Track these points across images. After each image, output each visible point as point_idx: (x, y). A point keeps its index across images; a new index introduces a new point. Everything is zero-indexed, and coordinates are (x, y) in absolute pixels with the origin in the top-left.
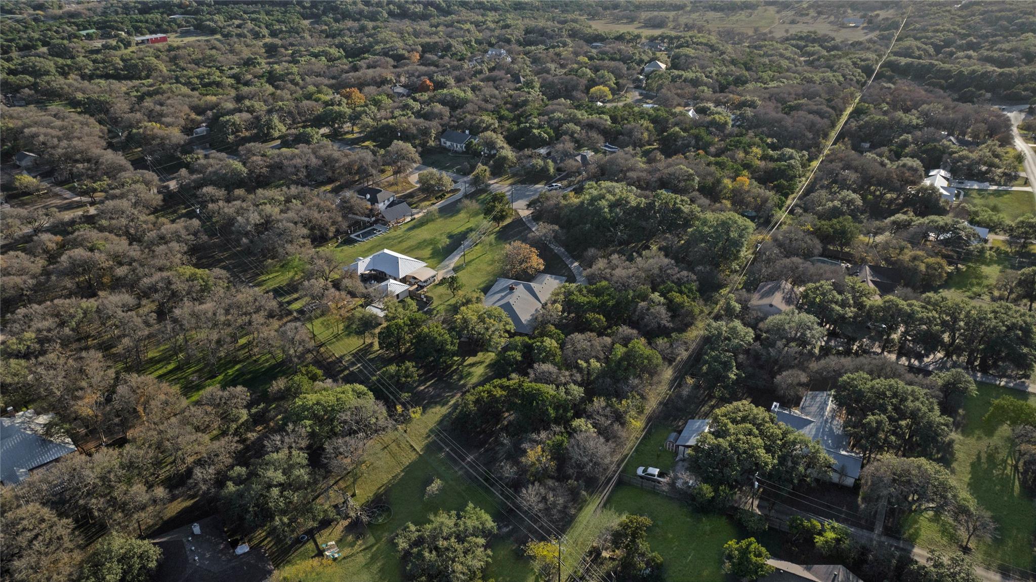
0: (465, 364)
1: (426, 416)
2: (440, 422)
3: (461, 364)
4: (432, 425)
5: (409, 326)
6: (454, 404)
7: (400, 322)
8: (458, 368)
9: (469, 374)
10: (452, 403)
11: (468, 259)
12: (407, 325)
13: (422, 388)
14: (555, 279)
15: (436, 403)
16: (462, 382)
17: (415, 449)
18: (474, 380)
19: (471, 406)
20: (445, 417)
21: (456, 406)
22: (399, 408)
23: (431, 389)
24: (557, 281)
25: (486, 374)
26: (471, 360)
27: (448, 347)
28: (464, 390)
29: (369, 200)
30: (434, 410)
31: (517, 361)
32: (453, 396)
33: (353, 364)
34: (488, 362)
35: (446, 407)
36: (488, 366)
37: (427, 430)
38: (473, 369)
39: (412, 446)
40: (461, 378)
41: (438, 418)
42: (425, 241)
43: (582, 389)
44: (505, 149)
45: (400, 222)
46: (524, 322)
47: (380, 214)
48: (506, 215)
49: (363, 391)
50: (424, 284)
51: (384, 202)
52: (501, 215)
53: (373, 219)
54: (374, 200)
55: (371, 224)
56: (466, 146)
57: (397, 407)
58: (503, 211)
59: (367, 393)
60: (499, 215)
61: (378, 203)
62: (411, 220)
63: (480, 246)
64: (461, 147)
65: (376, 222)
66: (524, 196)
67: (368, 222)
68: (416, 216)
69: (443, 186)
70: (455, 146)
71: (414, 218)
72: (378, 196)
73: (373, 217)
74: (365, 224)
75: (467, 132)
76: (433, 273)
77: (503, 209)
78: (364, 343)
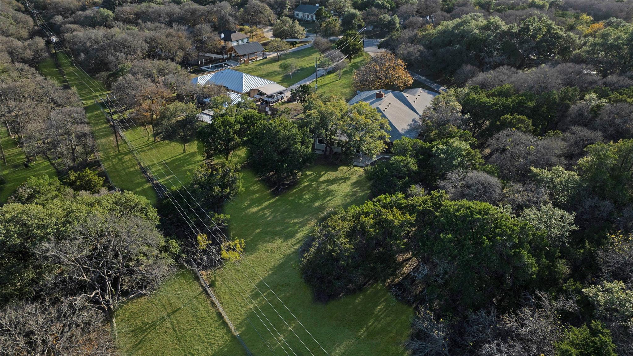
0: (322, 179)
1: (253, 257)
2: (280, 268)
3: (316, 179)
4: (262, 274)
5: (241, 124)
6: (307, 236)
7: (232, 119)
8: (310, 185)
9: (328, 193)
10: (300, 235)
11: (319, 84)
12: (239, 122)
13: (255, 210)
14: (429, 93)
15: (275, 235)
16: (317, 204)
17: (225, 324)
18: (337, 201)
19: (343, 243)
20: (288, 258)
21: (309, 241)
22: (202, 240)
23: (267, 212)
24: (431, 96)
25: (354, 194)
26: (330, 175)
27: (298, 146)
28: (321, 215)
29: (223, 39)
30: (269, 246)
31: (409, 170)
32: (303, 224)
33: (161, 176)
34: (354, 178)
35: (290, 242)
36: (355, 184)
37: (254, 284)
38: (332, 187)
39: (219, 315)
40: (316, 198)
41: (276, 259)
42: (275, 71)
43: (570, 217)
44: (353, 11)
45: (251, 60)
46: (400, 131)
47: (232, 48)
48: (359, 49)
49: (136, 205)
50: (270, 100)
51: (237, 41)
52: (353, 48)
53: (226, 56)
54: (228, 39)
55: (224, 60)
56: (316, 14)
57: (199, 238)
58: (355, 45)
59: (145, 208)
60: (351, 48)
61: (231, 41)
62: (263, 59)
63: (332, 75)
64: (312, 17)
65: (228, 59)
66: (371, 45)
67: (220, 59)
68: (268, 57)
69: (296, 32)
70: (306, 16)
71: (266, 58)
72: (232, 35)
73: (226, 54)
74: (217, 60)
75: (317, 5)
76: (281, 88)
77: (355, 43)
78: (184, 152)
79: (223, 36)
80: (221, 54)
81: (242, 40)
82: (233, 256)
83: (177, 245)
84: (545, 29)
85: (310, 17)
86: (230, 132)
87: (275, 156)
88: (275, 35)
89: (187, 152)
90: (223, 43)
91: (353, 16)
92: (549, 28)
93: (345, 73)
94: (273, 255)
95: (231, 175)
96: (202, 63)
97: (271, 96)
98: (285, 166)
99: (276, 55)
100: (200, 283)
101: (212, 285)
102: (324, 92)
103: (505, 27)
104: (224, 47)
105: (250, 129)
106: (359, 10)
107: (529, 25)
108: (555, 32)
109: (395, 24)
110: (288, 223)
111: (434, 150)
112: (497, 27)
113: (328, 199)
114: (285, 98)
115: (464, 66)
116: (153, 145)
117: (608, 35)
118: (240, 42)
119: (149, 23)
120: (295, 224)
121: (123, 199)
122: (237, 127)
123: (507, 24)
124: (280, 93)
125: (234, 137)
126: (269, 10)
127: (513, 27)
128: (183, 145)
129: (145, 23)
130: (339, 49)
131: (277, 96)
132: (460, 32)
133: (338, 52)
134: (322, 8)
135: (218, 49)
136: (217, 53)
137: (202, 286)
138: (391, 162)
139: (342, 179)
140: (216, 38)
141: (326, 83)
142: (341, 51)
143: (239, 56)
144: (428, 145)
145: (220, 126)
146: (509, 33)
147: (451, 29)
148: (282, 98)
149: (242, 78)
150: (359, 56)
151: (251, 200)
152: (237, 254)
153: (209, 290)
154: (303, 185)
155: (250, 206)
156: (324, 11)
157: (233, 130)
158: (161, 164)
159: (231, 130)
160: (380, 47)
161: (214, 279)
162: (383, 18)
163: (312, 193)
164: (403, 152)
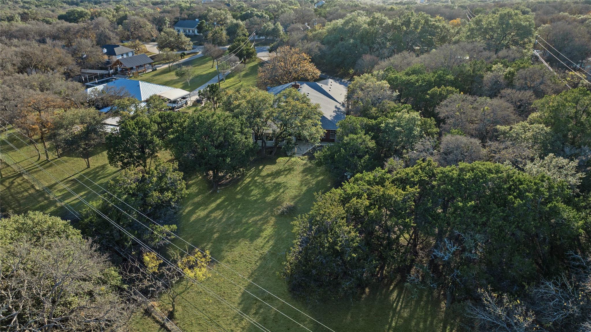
7: (146, 120)
8: (254, 181)
9: (278, 185)
12: (156, 122)
14: (339, 83)
22: (151, 260)
24: (341, 85)
25: (308, 182)
28: (277, 211)
29: (106, 54)
32: (264, 222)
36: (304, 173)
38: (280, 180)
40: (266, 193)
44: (235, 21)
45: (140, 73)
46: (329, 118)
47: (118, 62)
48: (252, 53)
49: (49, 228)
50: (174, 105)
51: (122, 55)
52: (247, 52)
53: (111, 71)
54: (111, 53)
55: (109, 75)
56: (198, 28)
57: (147, 258)
58: (249, 49)
59: (64, 231)
60: (245, 52)
61: (116, 55)
62: (153, 71)
63: (232, 79)
64: (193, 32)
65: (115, 73)
66: (262, 51)
67: (106, 74)
68: (157, 69)
69: (182, 43)
70: (187, 31)
71: (156, 70)
72: (116, 49)
73: (111, 69)
74: (102, 76)
75: (197, 20)
76: (184, 93)
77: (248, 48)
78: (89, 166)
79: (105, 50)
80: (106, 69)
81: (127, 54)
82: (201, 272)
83: (116, 274)
84: (423, 21)
85: (191, 31)
86: (148, 133)
87: (214, 151)
88: (161, 47)
89: (92, 167)
90: (106, 58)
91: (237, 25)
92: (427, 21)
93: (245, 76)
94: (237, 265)
95: (169, 176)
96: (86, 79)
97: (175, 102)
98: (228, 160)
99: (166, 66)
100: (154, 318)
101: (171, 316)
102: (241, 86)
103: (390, 22)
104: (108, 63)
105: (172, 127)
106: (242, 20)
107: (410, 18)
108: (432, 23)
109: (278, 31)
110: (247, 223)
111: (383, 125)
112: (382, 22)
113: (281, 191)
114: (189, 102)
115: (364, 56)
116: (47, 164)
117: (481, 21)
118: (125, 56)
119: (16, 40)
120: (255, 223)
121: (29, 222)
122: (155, 127)
123: (390, 19)
124: (184, 98)
125: (153, 139)
126: (150, 26)
127: (396, 21)
128: (86, 160)
129: (10, 40)
130: (234, 53)
131: (180, 101)
132: (350, 28)
133: (233, 57)
134: (203, 22)
135: (102, 63)
136: (101, 69)
137: (157, 322)
138: (345, 142)
139: (285, 170)
140: (98, 53)
141: (227, 86)
142: (236, 55)
143: (127, 70)
144: (374, 122)
145: (134, 128)
146: (393, 27)
147: (341, 26)
148: (186, 103)
149: (139, 86)
150: (253, 61)
151: (194, 204)
152: (204, 270)
153: (168, 325)
154: (246, 182)
155: (192, 212)
156: (205, 24)
157: (151, 131)
158: (66, 181)
159: (149, 131)
160: (270, 51)
161: (171, 309)
162: (266, 26)
163: (259, 188)
164: (354, 131)
